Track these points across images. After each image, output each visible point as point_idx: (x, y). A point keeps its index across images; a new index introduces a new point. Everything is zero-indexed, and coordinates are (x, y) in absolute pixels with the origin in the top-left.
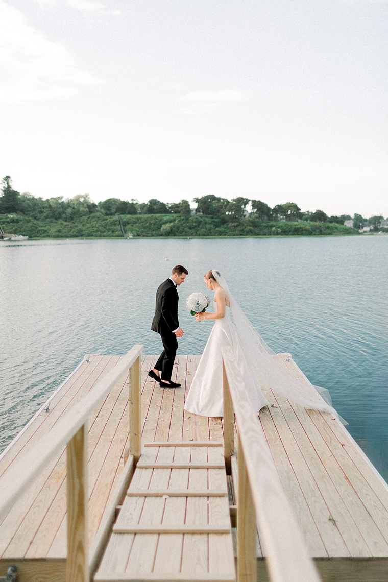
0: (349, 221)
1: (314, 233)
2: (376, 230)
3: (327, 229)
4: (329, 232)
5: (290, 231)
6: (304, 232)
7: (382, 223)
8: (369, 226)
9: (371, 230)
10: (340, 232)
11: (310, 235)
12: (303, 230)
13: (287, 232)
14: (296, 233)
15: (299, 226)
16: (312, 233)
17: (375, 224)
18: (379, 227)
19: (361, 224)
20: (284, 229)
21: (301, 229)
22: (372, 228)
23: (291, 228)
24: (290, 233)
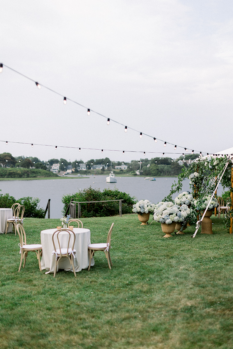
0: (56, 165)
1: (23, 176)
2: (77, 172)
3: (33, 173)
4: (34, 175)
5: (6, 175)
6: (16, 175)
7: (81, 166)
8: (71, 169)
9: (73, 172)
10: (43, 175)
11: (21, 178)
12: (15, 174)
13: (3, 175)
14: (10, 176)
15: (12, 171)
16: (22, 176)
17: (76, 167)
18: (79, 170)
19: (65, 167)
20: (1, 173)
21: (14, 174)
22: (74, 170)
23: (7, 172)
24: (6, 176)
